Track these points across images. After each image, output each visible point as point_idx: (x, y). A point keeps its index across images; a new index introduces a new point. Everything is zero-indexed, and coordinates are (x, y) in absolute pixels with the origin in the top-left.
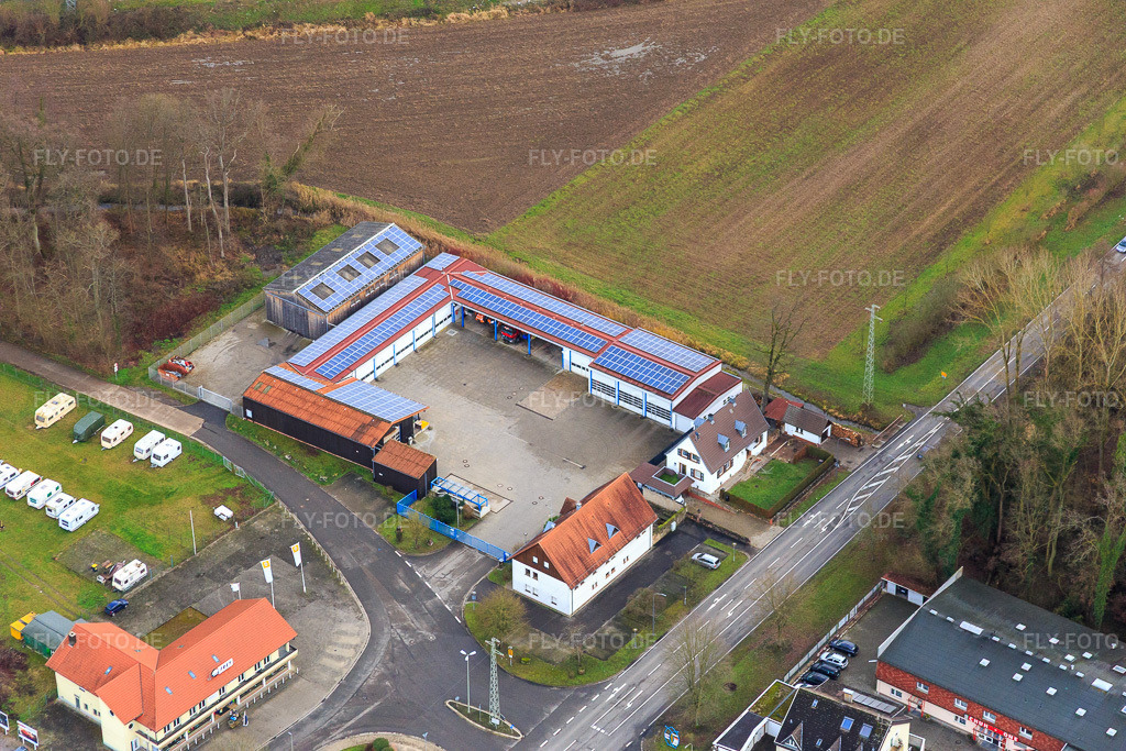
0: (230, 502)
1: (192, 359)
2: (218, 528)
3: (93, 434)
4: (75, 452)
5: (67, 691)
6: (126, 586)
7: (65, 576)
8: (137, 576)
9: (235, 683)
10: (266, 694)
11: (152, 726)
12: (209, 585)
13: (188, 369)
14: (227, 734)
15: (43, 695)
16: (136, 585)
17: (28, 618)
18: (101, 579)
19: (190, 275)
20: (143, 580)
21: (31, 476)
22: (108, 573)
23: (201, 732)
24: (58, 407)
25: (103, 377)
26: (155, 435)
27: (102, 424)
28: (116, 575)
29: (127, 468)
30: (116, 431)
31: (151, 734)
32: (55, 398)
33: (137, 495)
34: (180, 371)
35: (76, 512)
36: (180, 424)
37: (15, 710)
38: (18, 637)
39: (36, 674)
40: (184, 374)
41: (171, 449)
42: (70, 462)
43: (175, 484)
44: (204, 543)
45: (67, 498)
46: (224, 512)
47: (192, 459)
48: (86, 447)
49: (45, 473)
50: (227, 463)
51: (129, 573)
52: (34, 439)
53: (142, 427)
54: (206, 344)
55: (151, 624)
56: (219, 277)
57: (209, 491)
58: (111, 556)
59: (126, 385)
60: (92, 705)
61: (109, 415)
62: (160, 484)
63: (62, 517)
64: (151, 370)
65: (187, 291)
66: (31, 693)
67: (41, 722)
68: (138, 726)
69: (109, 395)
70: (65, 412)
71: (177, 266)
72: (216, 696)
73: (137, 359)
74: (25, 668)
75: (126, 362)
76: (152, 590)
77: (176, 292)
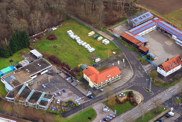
0: (115, 52)
1: (114, 29)
2: (113, 55)
3: (96, 38)
4: (93, 41)
5: (85, 76)
6: (97, 62)
7: (88, 59)
8: (99, 61)
9: (110, 79)
10: (115, 81)
11: (96, 83)
12: (110, 64)
13: (113, 30)
14: (108, 86)
15: (81, 76)
16: (99, 62)
17: (81, 64)
18: (93, 60)
19: (116, 16)
20: (100, 61)
21: (86, 43)
22: (95, 59)
23: (104, 85)
24: (92, 33)
25: (100, 30)
26: (106, 40)
27: (98, 37)
28: (96, 60)
29: (101, 44)
30: (100, 38)
31: (96, 85)
32: (92, 32)
33: (101, 48)
34: (112, 30)
35: (91, 49)
36: (110, 38)
37: (77, 78)
38: (79, 67)
39: (81, 73)
40: (112, 31)
41: (108, 42)
42: (92, 42)
43: (107, 48)
44: (110, 57)
45: (91, 47)
46: (114, 53)
47: (111, 44)
48: (95, 40)
49: (88, 43)
50: (116, 45)
51: (98, 60)
52: (88, 38)
53: (104, 38)
54: (117, 27)
55: (99, 68)
56: (121, 17)
57: (113, 49)
58: (96, 57)
59: (103, 31)
60: (88, 79)
61: (99, 35)
62: (105, 47)
63: (89, 50)
64: (107, 30)
65: (115, 18)
66: (80, 76)
67: (80, 80)
68: (94, 83)
69: (100, 32)
70: (92, 34)
71: (115, 14)
72: (107, 80)
74: (79, 72)
75: (104, 28)
76: (101, 63)
77: (113, 18)
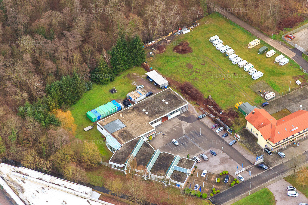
0: (300, 79)
1: (294, 35)
2: (296, 87)
3: (264, 52)
4: (259, 57)
5: (249, 126)
6: (268, 99)
7: (252, 92)
8: (272, 97)
9: (297, 134)
10: (305, 138)
12: (292, 103)
13: (293, 38)
14: (292, 148)
15: (242, 126)
16: (271, 99)
17: (240, 103)
18: (262, 95)
19: (296, 10)
20: (273, 98)
21: (245, 62)
22: (264, 95)
24: (256, 43)
25: (269, 36)
26: (282, 56)
27: (267, 50)
28: (266, 95)
29: (272, 64)
30: (271, 53)
32: (255, 40)
33: (274, 72)
34: (291, 38)
35: (257, 75)
36: (289, 54)
37: (234, 129)
38: (237, 108)
39: (241, 119)
40: (292, 39)
41: (285, 61)
42: (257, 59)
43: (285, 71)
44: (292, 90)
45: (255, 70)
46: (299, 82)
47: (291, 65)
48: (261, 56)
49: (250, 61)
50: (301, 68)
51: (270, 95)
52: (247, 51)
53: (278, 53)
54: (299, 31)
55: (274, 111)
56: (305, 12)
57: (295, 75)
58: (265, 89)
59: (275, 39)
60: (256, 132)
61: (270, 48)
62: (281, 71)
63: (253, 75)
64: (283, 36)
65: (295, 15)
66: (239, 125)
67: (241, 135)
69: (270, 41)
70: (256, 45)
71: (293, 6)
72: (291, 137)
73: (279, 32)
74: (238, 117)
75: (276, 33)
76: (276, 101)
77: (292, 14)
